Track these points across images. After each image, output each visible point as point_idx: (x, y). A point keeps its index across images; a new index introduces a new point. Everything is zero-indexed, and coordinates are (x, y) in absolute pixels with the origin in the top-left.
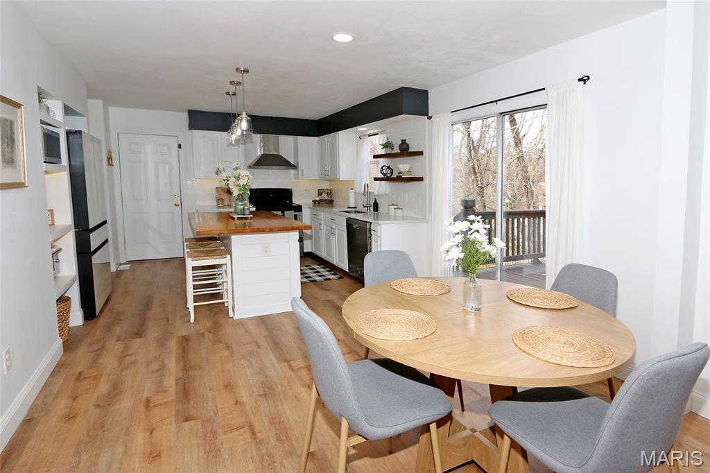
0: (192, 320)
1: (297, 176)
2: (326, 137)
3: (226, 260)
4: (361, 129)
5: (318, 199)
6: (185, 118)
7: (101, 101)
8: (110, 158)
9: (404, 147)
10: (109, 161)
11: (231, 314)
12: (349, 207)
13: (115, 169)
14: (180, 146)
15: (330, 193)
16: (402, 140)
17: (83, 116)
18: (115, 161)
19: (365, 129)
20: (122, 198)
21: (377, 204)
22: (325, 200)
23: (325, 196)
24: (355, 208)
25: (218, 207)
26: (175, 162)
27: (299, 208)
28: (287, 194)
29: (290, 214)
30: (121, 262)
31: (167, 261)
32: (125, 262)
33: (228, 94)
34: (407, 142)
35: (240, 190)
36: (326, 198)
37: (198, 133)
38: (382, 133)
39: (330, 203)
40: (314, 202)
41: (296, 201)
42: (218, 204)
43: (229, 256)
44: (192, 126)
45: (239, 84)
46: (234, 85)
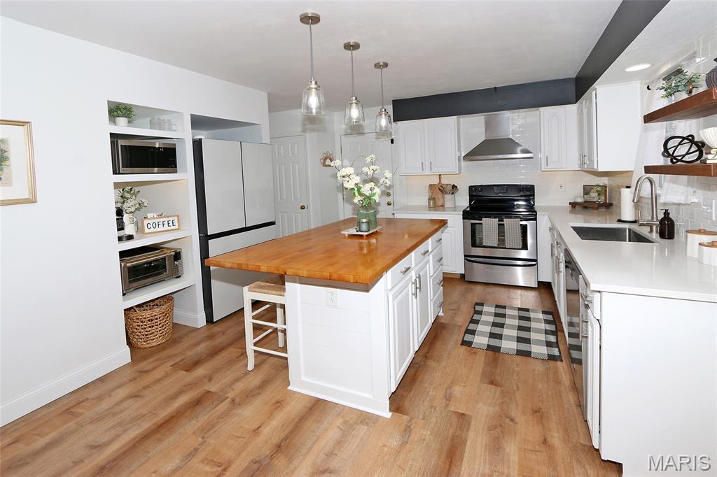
0: (250, 368)
2: (584, 101)
5: (581, 200)
8: (326, 161)
14: (392, 142)
15: (601, 191)
19: (646, 66)
23: (594, 196)
24: (635, 222)
25: (431, 208)
36: (597, 199)
37: (402, 124)
40: (574, 205)
42: (430, 204)
45: (356, 46)
46: (350, 49)
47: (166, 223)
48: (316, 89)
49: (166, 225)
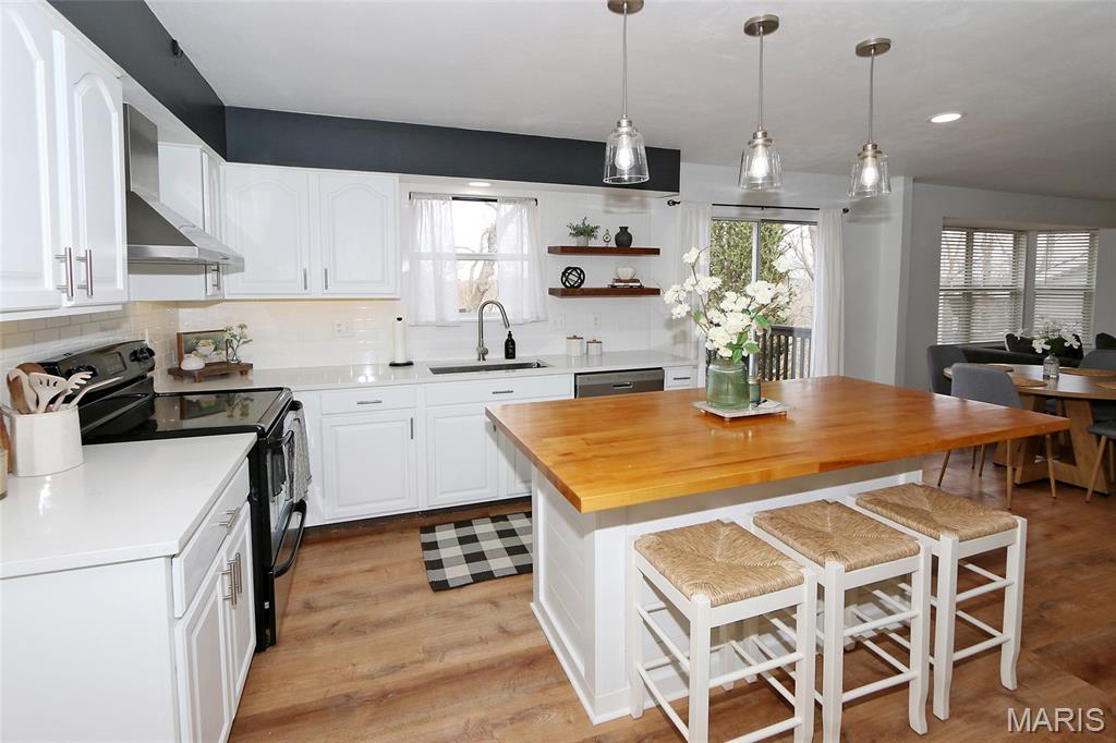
9: (624, 238)
16: (621, 228)
21: (514, 341)
34: (629, 231)
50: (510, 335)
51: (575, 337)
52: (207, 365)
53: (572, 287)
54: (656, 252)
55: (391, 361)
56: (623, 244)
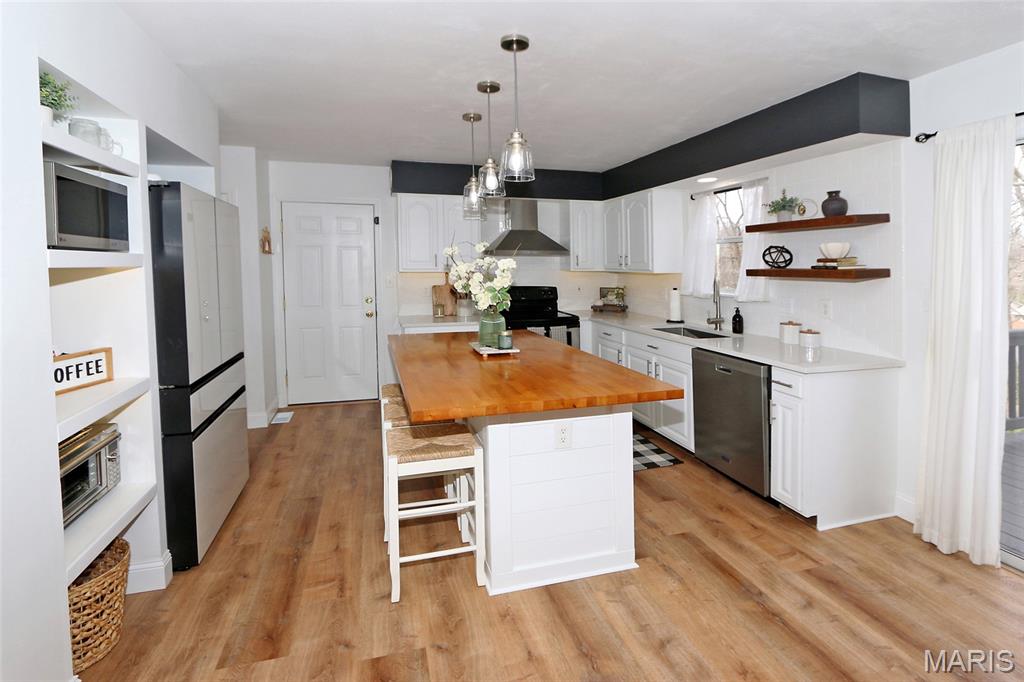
0: (395, 597)
1: (566, 267)
2: (623, 200)
3: (474, 461)
4: (707, 180)
5: (600, 303)
6: (385, 175)
7: (252, 150)
8: (265, 243)
9: (835, 205)
10: (263, 247)
11: (481, 579)
12: (668, 321)
13: (276, 258)
14: (376, 221)
15: (621, 295)
16: (829, 193)
17: (208, 165)
18: (276, 247)
19: (715, 179)
20: (284, 304)
21: (740, 318)
22: (613, 307)
23: (612, 299)
24: (682, 322)
25: (436, 319)
26: (368, 247)
27: (573, 321)
28: (549, 295)
29: (559, 331)
30: (281, 406)
31: (349, 406)
32: (286, 406)
33: (466, 117)
34: (841, 195)
35: (493, 298)
36: (616, 302)
37: (407, 199)
38: (752, 184)
39: (621, 310)
40: (595, 309)
41: (565, 306)
42: (435, 313)
43: (479, 452)
44: (399, 186)
45: (495, 88)
46: (485, 91)
47: (83, 368)
48: (519, 143)
49: (83, 374)
50: (738, 311)
51: (790, 323)
52: (604, 305)
53: (779, 268)
54: (885, 218)
55: (668, 318)
56: (836, 214)
